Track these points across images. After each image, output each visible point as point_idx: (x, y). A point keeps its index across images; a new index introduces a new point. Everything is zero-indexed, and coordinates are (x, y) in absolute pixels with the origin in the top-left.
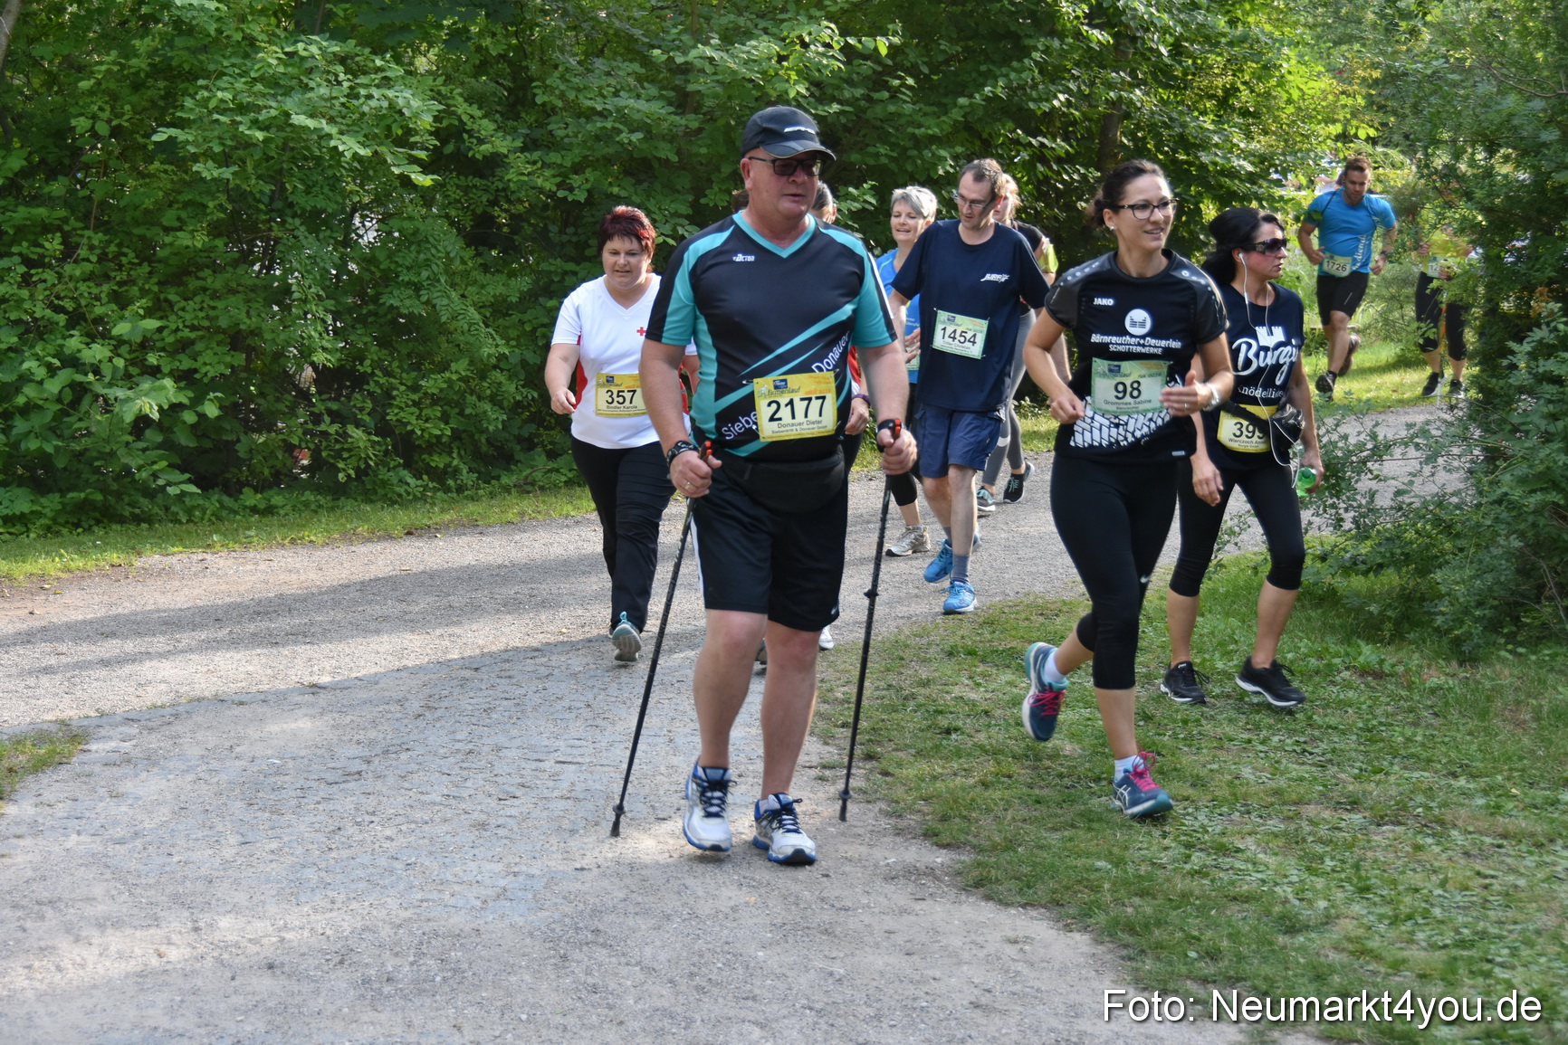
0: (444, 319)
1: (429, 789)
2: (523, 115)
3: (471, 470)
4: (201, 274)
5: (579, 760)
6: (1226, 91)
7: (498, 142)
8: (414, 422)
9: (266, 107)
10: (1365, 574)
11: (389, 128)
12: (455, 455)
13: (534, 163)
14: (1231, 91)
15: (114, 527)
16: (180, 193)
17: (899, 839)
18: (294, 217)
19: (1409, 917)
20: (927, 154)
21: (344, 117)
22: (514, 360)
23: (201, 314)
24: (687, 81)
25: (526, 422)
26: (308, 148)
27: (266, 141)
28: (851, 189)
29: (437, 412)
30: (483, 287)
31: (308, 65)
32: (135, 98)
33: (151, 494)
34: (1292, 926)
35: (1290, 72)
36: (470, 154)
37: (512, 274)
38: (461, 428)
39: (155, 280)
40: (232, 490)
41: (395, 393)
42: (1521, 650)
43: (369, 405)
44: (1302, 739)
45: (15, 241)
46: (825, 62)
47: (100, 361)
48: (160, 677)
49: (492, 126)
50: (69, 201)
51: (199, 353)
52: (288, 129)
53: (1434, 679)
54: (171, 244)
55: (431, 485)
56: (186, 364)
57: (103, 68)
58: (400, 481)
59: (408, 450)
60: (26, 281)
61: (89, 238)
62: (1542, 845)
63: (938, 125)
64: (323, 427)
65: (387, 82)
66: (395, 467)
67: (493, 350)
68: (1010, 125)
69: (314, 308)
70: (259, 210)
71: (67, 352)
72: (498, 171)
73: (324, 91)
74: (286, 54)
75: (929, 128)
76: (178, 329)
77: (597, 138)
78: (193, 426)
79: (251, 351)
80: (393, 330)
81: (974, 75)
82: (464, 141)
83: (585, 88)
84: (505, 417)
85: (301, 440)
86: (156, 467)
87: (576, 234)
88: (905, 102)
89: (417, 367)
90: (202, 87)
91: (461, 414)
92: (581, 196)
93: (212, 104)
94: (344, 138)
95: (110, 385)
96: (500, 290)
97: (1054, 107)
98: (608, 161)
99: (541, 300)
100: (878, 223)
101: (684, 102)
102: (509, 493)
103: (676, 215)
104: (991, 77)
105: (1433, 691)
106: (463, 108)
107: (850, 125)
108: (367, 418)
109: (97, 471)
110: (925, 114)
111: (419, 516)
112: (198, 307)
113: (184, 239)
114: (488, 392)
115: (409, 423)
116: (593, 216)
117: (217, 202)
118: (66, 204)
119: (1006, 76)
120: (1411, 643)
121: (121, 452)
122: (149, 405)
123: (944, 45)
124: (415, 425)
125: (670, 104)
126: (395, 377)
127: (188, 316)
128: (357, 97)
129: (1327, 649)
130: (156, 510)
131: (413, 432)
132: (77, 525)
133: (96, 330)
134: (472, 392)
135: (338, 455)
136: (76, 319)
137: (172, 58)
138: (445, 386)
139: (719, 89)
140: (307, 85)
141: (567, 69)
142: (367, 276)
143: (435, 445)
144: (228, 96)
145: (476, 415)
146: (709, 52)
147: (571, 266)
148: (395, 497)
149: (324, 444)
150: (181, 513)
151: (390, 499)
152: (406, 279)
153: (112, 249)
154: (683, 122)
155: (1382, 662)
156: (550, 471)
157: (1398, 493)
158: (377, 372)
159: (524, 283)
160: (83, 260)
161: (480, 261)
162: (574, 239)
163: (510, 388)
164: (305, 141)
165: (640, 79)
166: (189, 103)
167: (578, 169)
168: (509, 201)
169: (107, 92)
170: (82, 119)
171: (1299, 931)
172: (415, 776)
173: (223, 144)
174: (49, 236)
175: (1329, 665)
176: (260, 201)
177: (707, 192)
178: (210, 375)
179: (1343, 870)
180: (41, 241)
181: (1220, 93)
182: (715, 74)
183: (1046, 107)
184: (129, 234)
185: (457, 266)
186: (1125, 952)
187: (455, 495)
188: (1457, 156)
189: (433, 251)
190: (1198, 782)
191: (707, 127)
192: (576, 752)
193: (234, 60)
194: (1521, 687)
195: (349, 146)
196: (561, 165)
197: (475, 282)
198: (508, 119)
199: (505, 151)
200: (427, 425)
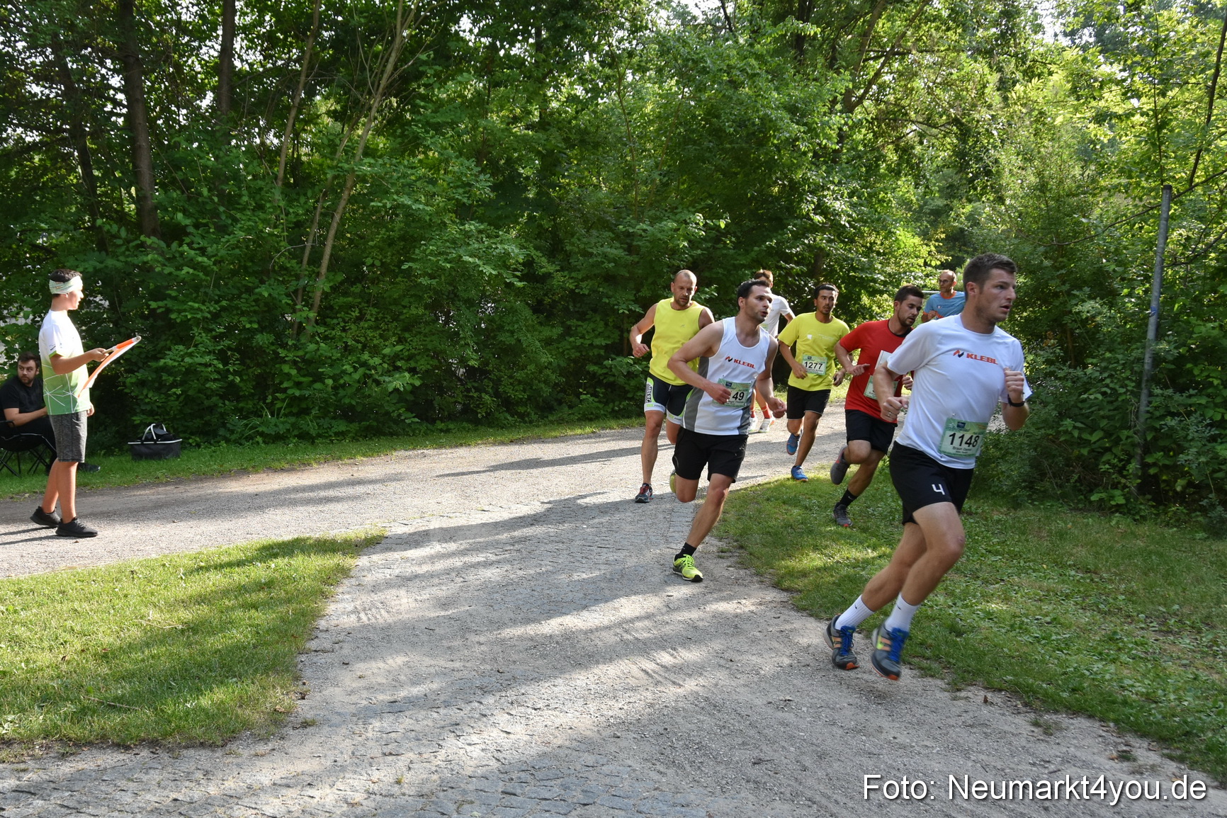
0: (524, 346)
2: (559, 255)
4: (419, 326)
6: (870, 244)
7: (549, 268)
9: (451, 253)
11: (504, 262)
13: (565, 276)
14: (872, 244)
16: (412, 291)
17: (762, 586)
21: (485, 257)
22: (555, 364)
23: (420, 344)
24: (634, 240)
26: (468, 271)
27: (452, 267)
28: (706, 289)
30: (541, 332)
31: (470, 234)
33: (398, 421)
35: (900, 235)
36: (537, 273)
39: (399, 329)
40: (433, 421)
41: (502, 379)
42: (1036, 503)
43: (491, 384)
46: (696, 231)
47: (377, 365)
49: (546, 261)
51: (418, 360)
52: (460, 263)
53: (995, 517)
54: (407, 313)
55: (518, 420)
56: (413, 364)
57: (380, 236)
59: (508, 404)
60: (344, 330)
61: (371, 311)
62: (1067, 596)
64: (471, 394)
65: (503, 242)
66: (502, 412)
67: (546, 360)
68: (777, 259)
69: (469, 341)
70: (443, 298)
71: (362, 360)
72: (549, 281)
73: (476, 246)
74: (460, 229)
75: (741, 261)
76: (410, 350)
77: (593, 266)
78: (412, 392)
79: (440, 362)
81: (762, 237)
82: (534, 267)
83: (589, 243)
84: (550, 390)
85: (461, 400)
86: (400, 411)
87: (581, 308)
88: (731, 249)
89: (512, 368)
90: (423, 244)
92: (586, 292)
93: (428, 252)
94: (485, 266)
95: (382, 375)
98: (598, 276)
100: (717, 304)
103: (628, 300)
104: (769, 238)
105: (998, 521)
106: (535, 254)
108: (490, 390)
109: (375, 413)
110: (739, 254)
111: (515, 434)
112: (417, 340)
113: (414, 311)
114: (543, 379)
115: (508, 392)
116: (591, 300)
117: (427, 294)
118: (360, 296)
119: (776, 237)
121: (385, 405)
122: (399, 384)
123: (748, 223)
125: (625, 250)
126: (502, 372)
127: (414, 344)
128: (491, 248)
130: (400, 430)
131: (510, 396)
132: (366, 437)
133: (375, 351)
134: (536, 379)
135: (478, 406)
136: (364, 347)
137: (409, 231)
138: (525, 376)
139: (648, 244)
140: (469, 243)
141: (580, 235)
142: (490, 327)
143: (520, 402)
144: (435, 248)
145: (538, 389)
148: (503, 425)
149: (471, 401)
150: (410, 432)
152: (508, 328)
153: (381, 315)
154: (631, 259)
158: (495, 370)
159: (559, 330)
160: (368, 320)
161: (539, 320)
163: (553, 377)
164: (467, 268)
165: (612, 240)
166: (417, 251)
167: (584, 280)
168: (552, 293)
169: (380, 247)
170: (367, 259)
173: (432, 270)
174: (353, 310)
176: (444, 295)
177: (642, 290)
180: (350, 312)
181: (868, 245)
183: (794, 251)
185: (530, 323)
193: (436, 233)
194: (1039, 520)
195: (488, 270)
196: (577, 278)
197: (537, 330)
198: (552, 257)
199: (552, 271)
200: (517, 393)
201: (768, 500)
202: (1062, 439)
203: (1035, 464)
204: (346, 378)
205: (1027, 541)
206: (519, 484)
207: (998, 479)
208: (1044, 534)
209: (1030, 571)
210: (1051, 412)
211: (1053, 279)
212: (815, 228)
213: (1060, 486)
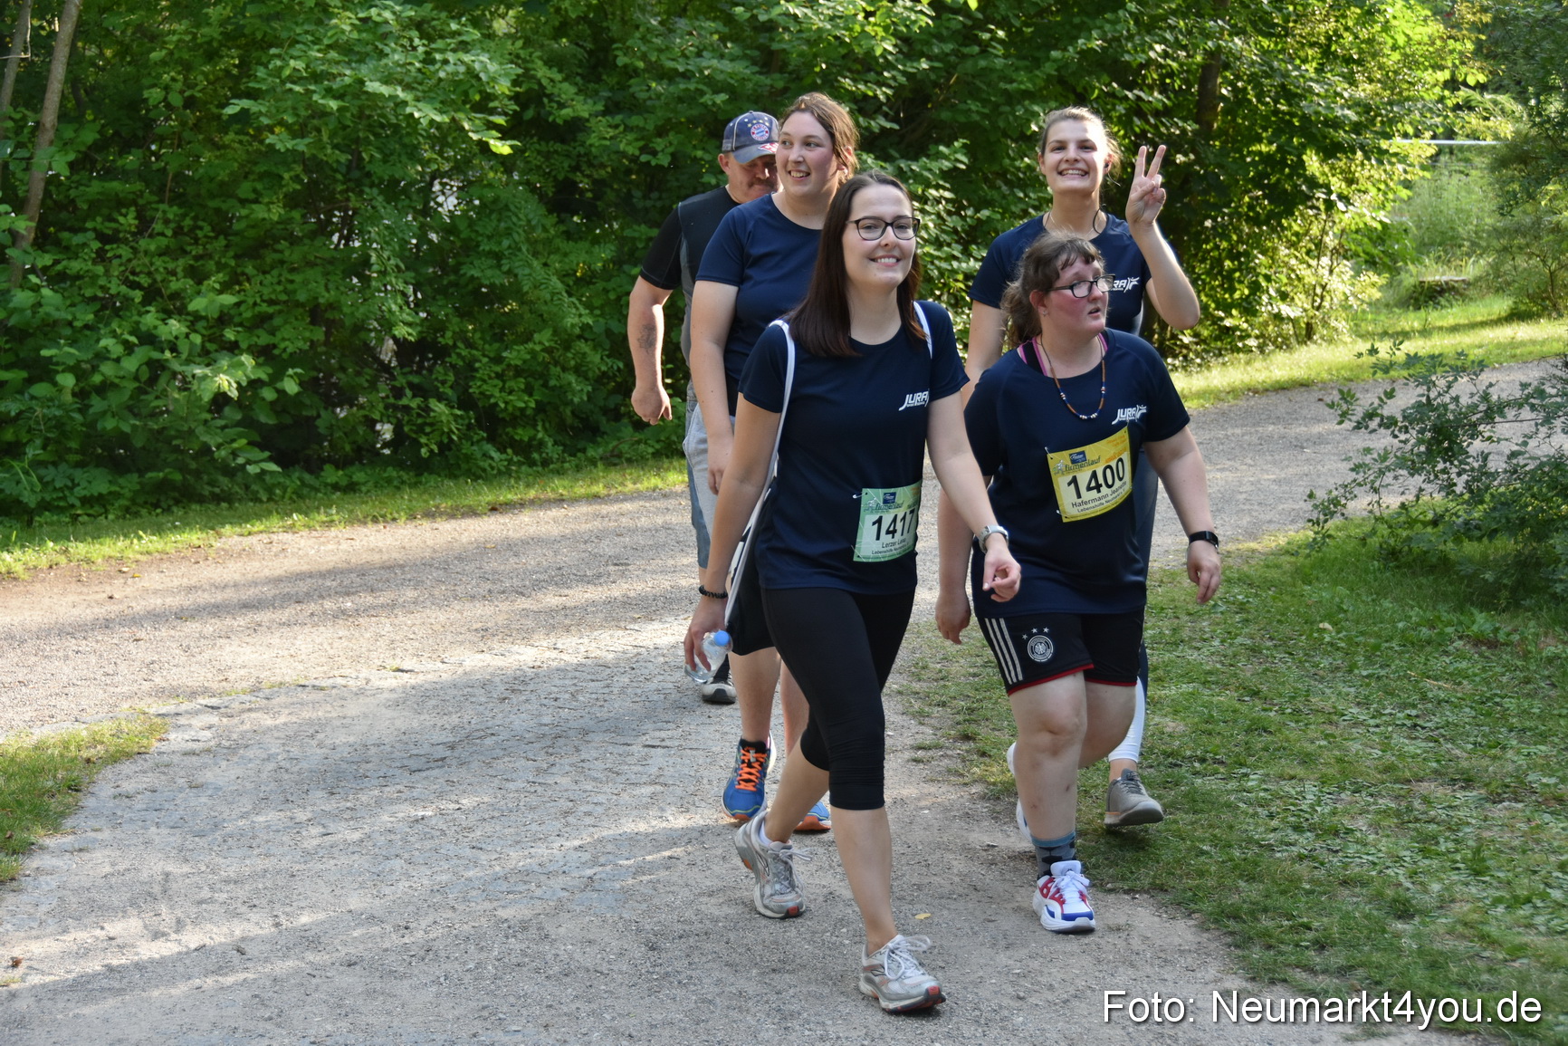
0: (526, 289)
1: (514, 775)
2: (604, 77)
3: (556, 443)
4: (278, 247)
5: (667, 743)
6: (1329, 38)
7: (579, 106)
8: (497, 394)
9: (340, 75)
10: (1479, 539)
11: (466, 93)
12: (539, 428)
13: (616, 127)
14: (1334, 38)
15: (195, 507)
16: (256, 163)
17: (996, 823)
18: (372, 186)
19: (1528, 900)
20: (1020, 110)
21: (420, 84)
22: (599, 329)
23: (279, 288)
24: (772, 40)
25: (612, 393)
26: (383, 116)
27: (340, 109)
28: (942, 148)
29: (521, 383)
30: (566, 255)
31: (382, 30)
32: (207, 68)
33: (230, 472)
34: (1404, 911)
35: (1395, 17)
36: (551, 119)
37: (596, 241)
38: (545, 400)
39: (231, 253)
40: (314, 467)
41: (477, 365)
43: (451, 378)
44: (1414, 712)
45: (90, 215)
46: (913, 17)
47: (176, 338)
48: (239, 661)
49: (573, 90)
50: (144, 174)
51: (278, 328)
52: (363, 97)
53: (1551, 649)
54: (247, 217)
55: (515, 459)
56: (263, 339)
57: (175, 38)
58: (484, 455)
59: (492, 423)
60: (101, 257)
61: (164, 212)
63: (1030, 80)
64: (404, 401)
65: (464, 46)
66: (478, 441)
67: (576, 320)
68: (1106, 78)
69: (394, 280)
70: (336, 181)
71: (143, 328)
72: (580, 136)
73: (399, 57)
74: (360, 19)
75: (1021, 82)
76: (255, 304)
77: (680, 100)
78: (272, 403)
79: (331, 325)
80: (476, 300)
81: (1067, 27)
82: (543, 105)
83: (668, 48)
84: (590, 388)
85: (382, 415)
86: (235, 445)
87: (660, 198)
88: (997, 56)
89: (499, 338)
90: (274, 57)
91: (545, 385)
92: (664, 160)
93: (285, 74)
94: (420, 105)
95: (188, 362)
96: (583, 258)
97: (1150, 59)
98: (693, 122)
99: (626, 267)
100: (971, 182)
101: (768, 61)
102: (596, 466)
104: (1084, 30)
105: (1550, 660)
106: (542, 72)
107: (939, 80)
108: (449, 392)
109: (177, 449)
110: (1017, 69)
111: (504, 491)
112: (275, 280)
113: (260, 212)
114: (573, 363)
115: (492, 396)
116: (677, 180)
117: (292, 173)
118: (141, 177)
119: (1101, 28)
120: (1527, 610)
121: (200, 430)
122: (226, 382)
124: (498, 398)
125: (754, 63)
126: (477, 349)
127: (266, 291)
128: (433, 62)
129: (1439, 618)
130: (237, 489)
131: (496, 405)
132: (156, 506)
133: (174, 306)
134: (556, 363)
135: (420, 430)
136: (152, 295)
137: (244, 26)
138: (528, 357)
139: (803, 47)
140: (382, 51)
141: (648, 30)
142: (447, 246)
143: (519, 418)
144: (300, 65)
145: (561, 387)
146: (792, 9)
148: (479, 472)
149: (407, 418)
150: (261, 491)
151: (474, 474)
152: (487, 248)
153: (188, 222)
154: (768, 82)
155: (1496, 630)
156: (639, 442)
157: (1514, 455)
158: (460, 344)
159: (605, 253)
160: (159, 234)
161: (562, 228)
162: (659, 204)
163: (595, 358)
164: (383, 108)
165: (723, 39)
166: (261, 72)
167: (661, 132)
168: (591, 165)
169: (181, 62)
170: (153, 90)
171: (1412, 916)
172: (500, 762)
173: (297, 115)
174: (124, 211)
175: (1441, 634)
176: (336, 171)
178: (289, 350)
179: (1457, 851)
180: (116, 215)
181: (1322, 39)
182: (800, 31)
183: (1141, 58)
184: (204, 206)
185: (536, 234)
186: (1229, 940)
187: (540, 469)
189: (514, 219)
190: (1307, 760)
191: (792, 86)
192: (663, 734)
193: (306, 27)
195: (426, 114)
196: (644, 129)
197: (557, 250)
198: (589, 81)
199: (586, 115)
200: (511, 397)
204: (107, 369)
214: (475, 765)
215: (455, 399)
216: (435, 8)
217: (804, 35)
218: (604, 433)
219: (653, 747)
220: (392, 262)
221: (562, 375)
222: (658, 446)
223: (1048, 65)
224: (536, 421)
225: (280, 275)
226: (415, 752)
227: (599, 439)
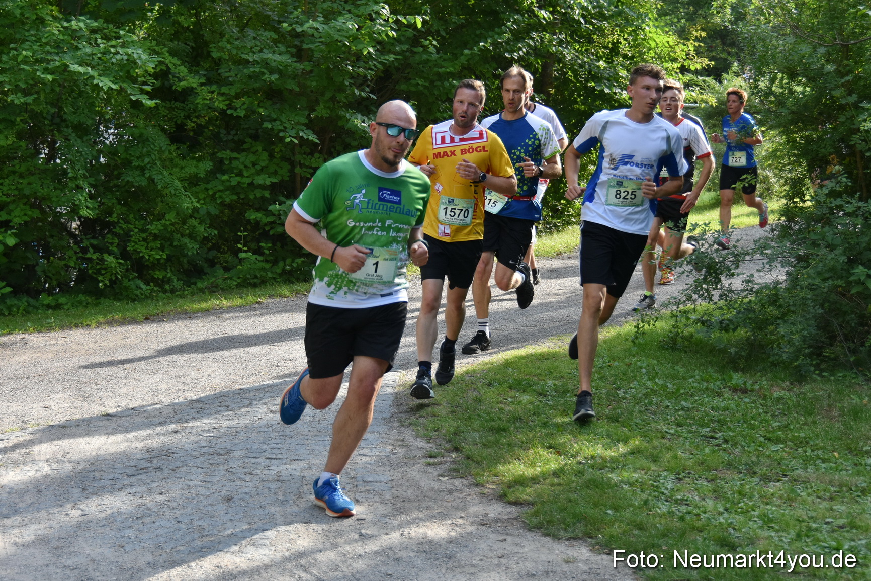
0: (159, 187)
1: (192, 477)
2: (202, 63)
3: (178, 279)
5: (280, 456)
6: (613, 44)
7: (191, 80)
8: (144, 251)
9: (53, 61)
11: (128, 72)
12: (168, 271)
13: (212, 92)
14: (616, 44)
17: (484, 500)
18: (67, 127)
20: (446, 84)
21: (101, 66)
22: (203, 212)
23: (13, 187)
24: (302, 42)
25: (209, 249)
26: (78, 86)
27: (54, 80)
29: (158, 244)
30: (182, 168)
31: (79, 34)
35: (650, 32)
36: (174, 88)
37: (199, 160)
38: (172, 254)
40: (35, 294)
41: (132, 233)
42: (825, 374)
43: (116, 241)
46: (384, 30)
49: (186, 71)
51: (12, 210)
52: (66, 74)
53: (776, 395)
55: (156, 289)
56: (4, 217)
58: (138, 287)
59: (141, 268)
63: (452, 66)
64: (88, 255)
66: (133, 279)
67: (189, 205)
68: (496, 66)
69: (82, 183)
70: (45, 124)
72: (191, 98)
73: (88, 50)
74: (62, 27)
75: (447, 68)
77: (250, 77)
80: (130, 195)
81: (473, 36)
82: (169, 81)
83: (242, 47)
84: (198, 246)
85: (76, 263)
87: (237, 134)
88: (432, 53)
89: (142, 218)
90: (12, 49)
91: (171, 245)
92: (242, 113)
93: (20, 59)
94: (102, 78)
96: (193, 170)
98: (256, 91)
99: (218, 175)
101: (300, 54)
102: (204, 293)
103: (298, 123)
104: (482, 37)
105: (779, 400)
106: (170, 61)
107: (400, 67)
108: (115, 249)
110: (444, 60)
111: (151, 308)
112: (11, 182)
114: (187, 232)
115: (141, 252)
116: (246, 124)
117: (22, 118)
119: (492, 37)
120: (759, 371)
123: (454, 18)
124: (145, 253)
125: (292, 56)
126: (131, 224)
127: (5, 189)
128: (109, 53)
129: (710, 376)
131: (143, 257)
134: (178, 232)
135: (98, 272)
138: (162, 228)
139: (323, 47)
140: (77, 47)
141: (231, 36)
142: (112, 163)
143: (157, 264)
144: (30, 54)
145: (180, 246)
146: (316, 25)
147: (235, 155)
148: (134, 297)
149: (90, 265)
150: (4, 310)
151: (131, 298)
152: (137, 164)
154: (302, 67)
155: (745, 383)
156: (226, 279)
158: (121, 221)
159: (208, 165)
161: (179, 153)
162: (236, 138)
163: (201, 229)
164: (76, 81)
165: (275, 42)
166: (5, 58)
167: (238, 96)
168: (198, 117)
172: (182, 469)
173: (27, 83)
175: (714, 385)
176: (45, 118)
177: (316, 108)
181: (610, 45)
182: (320, 37)
187: (170, 295)
188: (772, 81)
189: (152, 146)
191: (316, 70)
192: (277, 452)
193: (32, 32)
194: (829, 397)
195: (105, 83)
196: (228, 94)
197: (176, 166)
198: (192, 66)
199: (194, 85)
200: (152, 253)
201: (490, 384)
202: (854, 291)
203: (823, 325)
205: (814, 423)
206: (157, 378)
207: (779, 345)
208: (835, 413)
209: (818, 462)
210: (838, 257)
211: (837, 87)
212: (540, 26)
213: (854, 352)
214: (166, 472)
215: (118, 253)
216: (107, 21)
217: (321, 40)
218: (205, 274)
219: (271, 459)
220: (80, 172)
221: (181, 239)
222: (239, 281)
223: (462, 58)
224: (166, 266)
225: (14, 180)
226: (128, 464)
227: (204, 277)
